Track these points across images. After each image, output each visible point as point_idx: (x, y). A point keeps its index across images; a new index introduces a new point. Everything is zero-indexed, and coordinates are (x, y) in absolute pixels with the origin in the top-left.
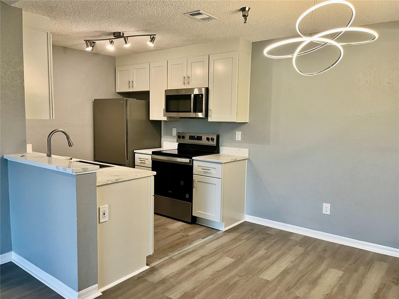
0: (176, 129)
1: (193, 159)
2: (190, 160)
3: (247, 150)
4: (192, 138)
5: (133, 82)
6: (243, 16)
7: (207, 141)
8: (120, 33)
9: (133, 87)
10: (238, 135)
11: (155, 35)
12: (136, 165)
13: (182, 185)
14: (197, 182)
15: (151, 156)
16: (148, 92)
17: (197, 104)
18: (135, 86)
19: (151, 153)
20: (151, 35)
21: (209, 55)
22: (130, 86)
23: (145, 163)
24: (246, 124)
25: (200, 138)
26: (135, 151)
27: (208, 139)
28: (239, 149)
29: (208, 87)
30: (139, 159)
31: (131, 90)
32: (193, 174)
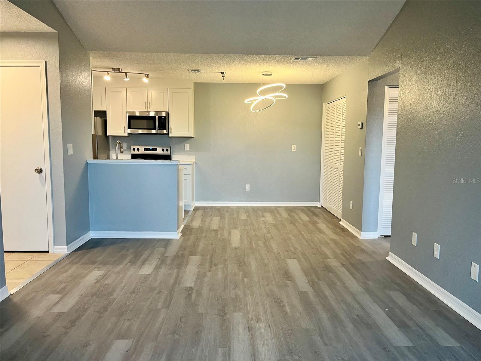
0: (126, 143)
3: (195, 156)
4: (147, 149)
6: (222, 76)
7: (161, 151)
8: (120, 69)
10: (187, 146)
11: (149, 74)
16: (105, 112)
17: (161, 124)
20: (146, 74)
21: (168, 89)
24: (193, 138)
25: (155, 150)
27: (163, 150)
28: (188, 156)
29: (168, 111)
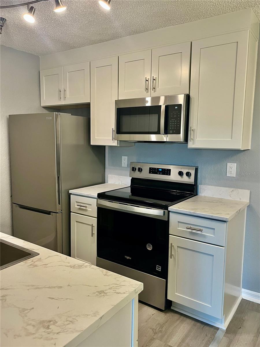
0: (127, 157)
1: (169, 210)
2: (164, 212)
3: (248, 192)
4: (153, 171)
5: (65, 91)
7: (179, 176)
9: (65, 98)
10: (232, 169)
12: (71, 212)
13: (150, 249)
14: (176, 247)
15: (96, 199)
16: (88, 105)
17: (171, 121)
18: (68, 96)
19: (96, 196)
21: (191, 43)
22: (61, 97)
23: (86, 210)
24: (247, 152)
25: (167, 172)
26: (70, 191)
27: (181, 174)
28: (233, 189)
29: (188, 93)
30: (76, 204)
31: (62, 103)
32: (169, 233)
